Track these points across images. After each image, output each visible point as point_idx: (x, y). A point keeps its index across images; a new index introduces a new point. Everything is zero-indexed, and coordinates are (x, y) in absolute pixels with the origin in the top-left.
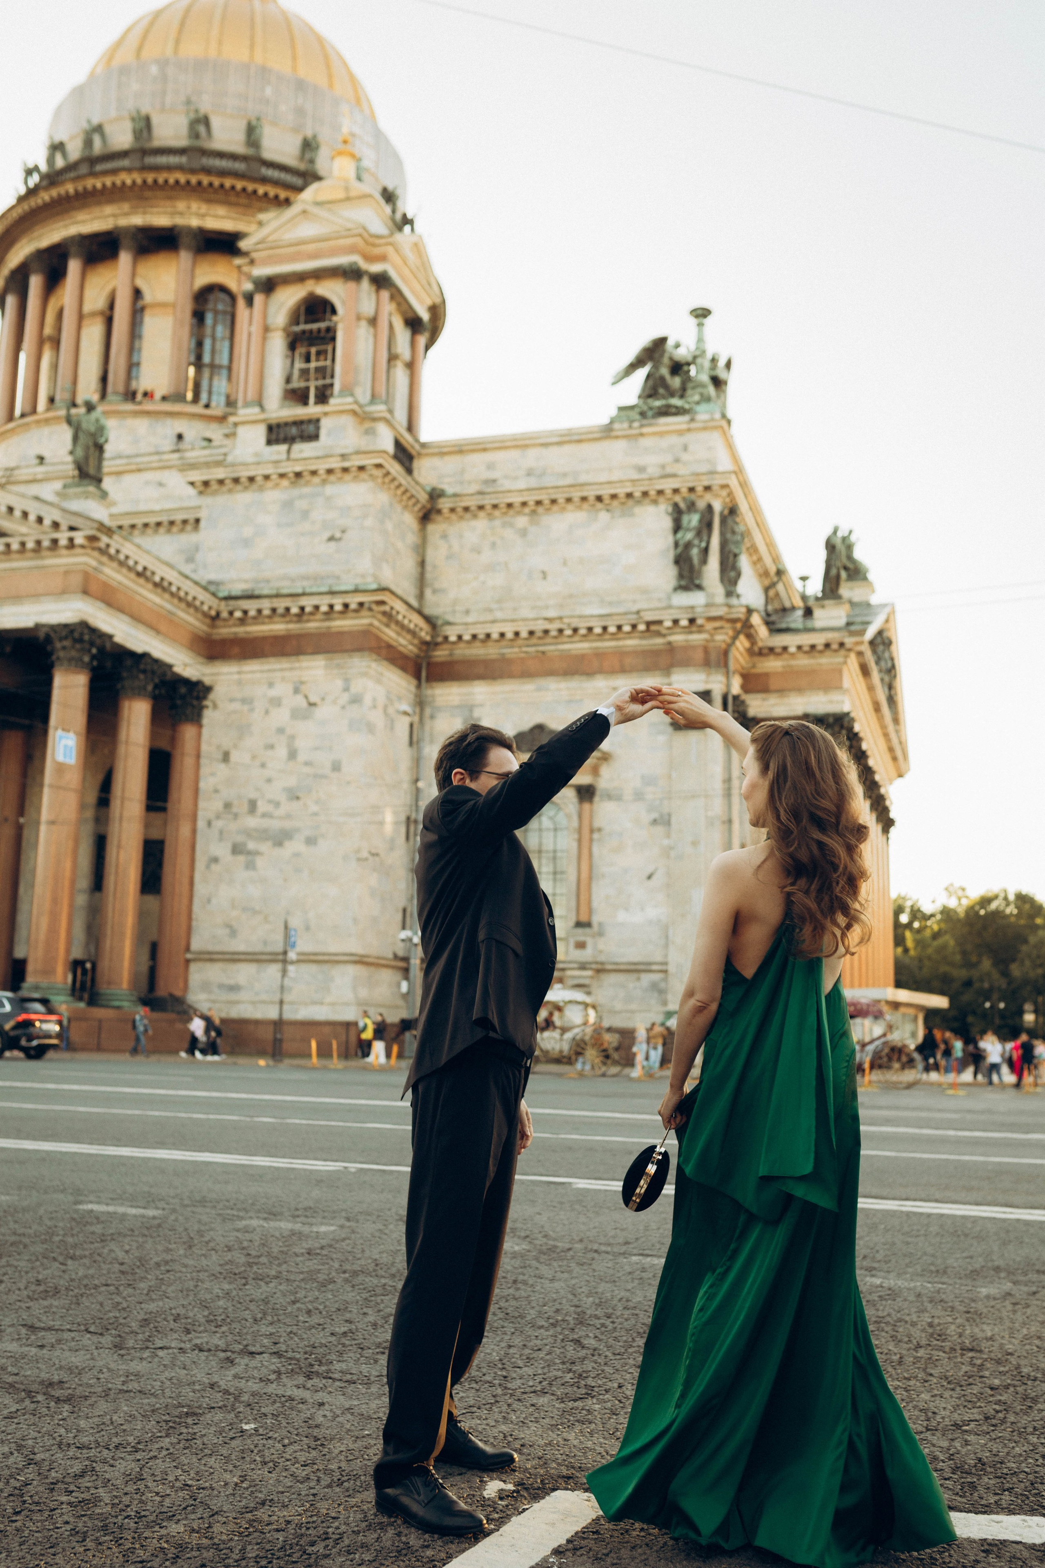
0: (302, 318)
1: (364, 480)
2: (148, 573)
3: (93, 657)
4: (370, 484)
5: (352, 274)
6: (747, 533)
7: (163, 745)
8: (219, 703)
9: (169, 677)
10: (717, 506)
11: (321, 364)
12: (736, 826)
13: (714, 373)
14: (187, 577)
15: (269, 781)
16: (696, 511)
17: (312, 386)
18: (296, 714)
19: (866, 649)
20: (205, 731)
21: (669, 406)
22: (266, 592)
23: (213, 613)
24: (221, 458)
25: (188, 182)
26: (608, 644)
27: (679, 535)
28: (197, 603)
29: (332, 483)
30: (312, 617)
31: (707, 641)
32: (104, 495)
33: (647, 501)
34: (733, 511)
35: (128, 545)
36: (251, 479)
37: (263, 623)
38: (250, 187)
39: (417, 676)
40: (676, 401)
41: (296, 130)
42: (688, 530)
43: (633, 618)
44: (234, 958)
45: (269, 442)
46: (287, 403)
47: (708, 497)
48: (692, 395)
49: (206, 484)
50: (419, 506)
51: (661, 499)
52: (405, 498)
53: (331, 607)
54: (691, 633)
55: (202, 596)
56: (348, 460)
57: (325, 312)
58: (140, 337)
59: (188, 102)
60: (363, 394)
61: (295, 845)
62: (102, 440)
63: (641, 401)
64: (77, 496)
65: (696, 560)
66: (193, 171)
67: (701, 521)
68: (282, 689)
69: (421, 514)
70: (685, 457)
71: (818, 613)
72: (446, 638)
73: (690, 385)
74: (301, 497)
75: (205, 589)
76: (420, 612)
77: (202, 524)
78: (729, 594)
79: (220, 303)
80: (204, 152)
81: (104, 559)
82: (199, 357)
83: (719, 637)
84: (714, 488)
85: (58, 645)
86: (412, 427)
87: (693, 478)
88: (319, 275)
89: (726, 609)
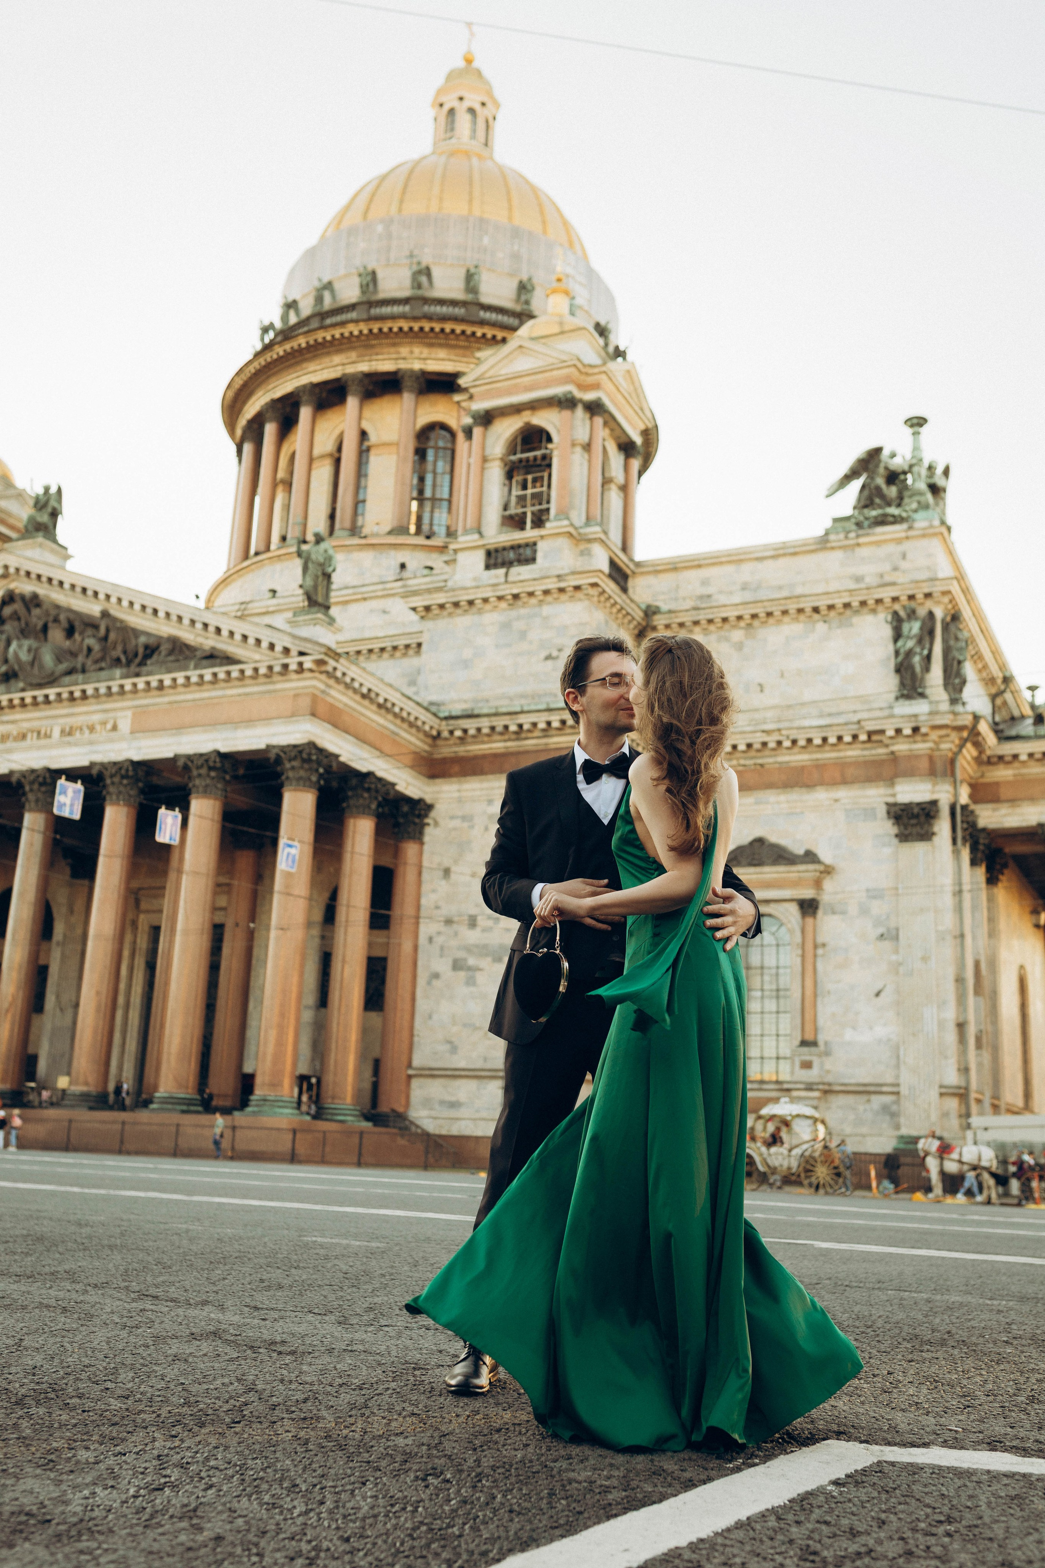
0: (519, 448)
1: (580, 600)
2: (373, 695)
3: (321, 777)
4: (586, 603)
5: (567, 403)
6: (970, 641)
7: (386, 861)
8: (440, 820)
9: (391, 796)
10: (939, 613)
11: (538, 490)
13: (932, 481)
14: (409, 698)
16: (916, 619)
17: (529, 510)
20: (427, 849)
21: (885, 515)
22: (485, 711)
23: (434, 733)
24: (442, 584)
25: (411, 329)
26: (828, 755)
27: (900, 643)
28: (419, 723)
29: (549, 603)
30: (530, 735)
31: (932, 749)
32: (332, 621)
33: (865, 610)
34: (955, 617)
35: (354, 668)
36: (471, 603)
37: (483, 742)
38: (469, 330)
40: (893, 510)
41: (511, 275)
42: (908, 638)
43: (853, 728)
44: (455, 1074)
45: (488, 567)
46: (505, 529)
47: (929, 605)
48: (909, 504)
49: (427, 609)
50: (635, 623)
51: (880, 608)
52: (620, 616)
53: (549, 723)
54: (915, 742)
55: (424, 716)
56: (564, 580)
57: (541, 441)
58: (366, 475)
59: (411, 256)
60: (578, 517)
62: (330, 570)
63: (857, 512)
64: (306, 623)
65: (918, 669)
66: (416, 319)
67: (921, 629)
69: (636, 632)
70: (904, 565)
73: (906, 494)
74: (518, 618)
75: (427, 709)
77: (424, 648)
78: (954, 701)
79: (440, 440)
80: (426, 301)
81: (332, 682)
82: (421, 492)
83: (945, 746)
84: (935, 595)
85: (288, 765)
86: (625, 547)
87: (913, 585)
88: (534, 406)
89: (951, 716)
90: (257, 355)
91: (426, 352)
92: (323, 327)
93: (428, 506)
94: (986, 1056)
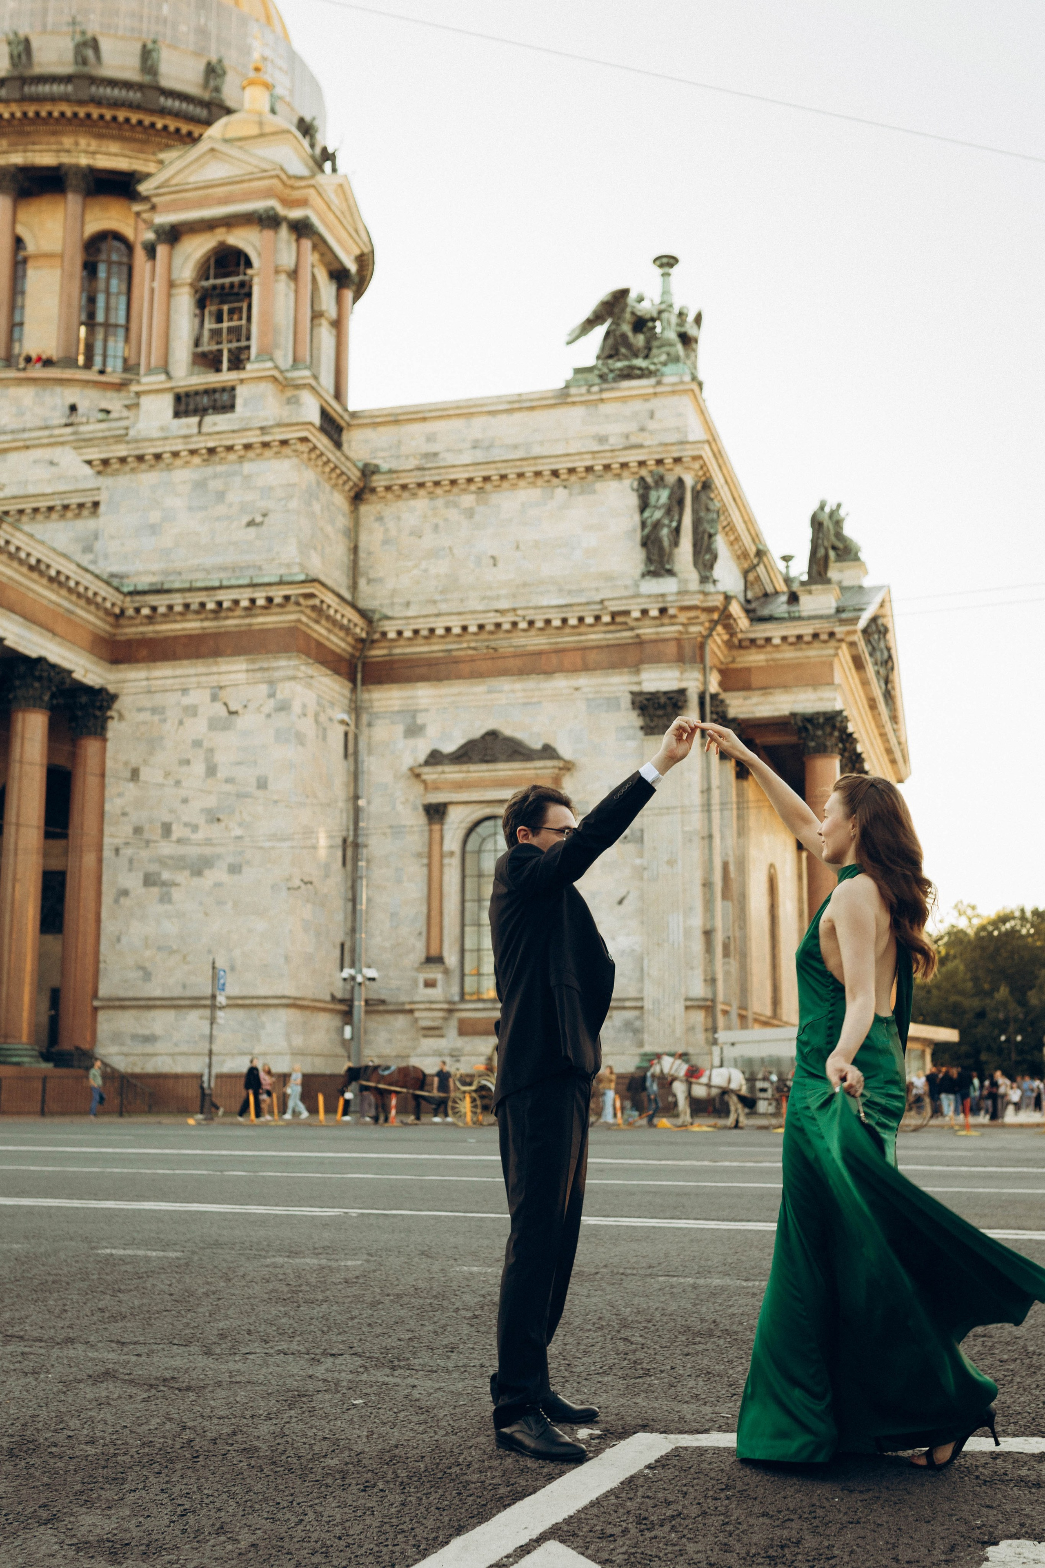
0: (212, 272)
1: (287, 457)
2: (43, 567)
4: (295, 460)
5: (269, 221)
6: (722, 510)
7: (61, 761)
8: (125, 713)
9: (67, 685)
10: (689, 481)
11: (235, 323)
12: (717, 839)
13: (683, 330)
14: (87, 570)
15: (185, 801)
16: (665, 487)
17: (225, 348)
18: (214, 725)
19: (858, 638)
20: (109, 745)
21: (632, 368)
22: (177, 585)
23: (117, 610)
24: (123, 432)
25: (75, 115)
26: (567, 639)
27: (647, 514)
28: (99, 599)
29: (252, 460)
30: (231, 614)
31: (680, 632)
33: (609, 475)
34: (706, 485)
35: (18, 534)
36: (158, 457)
37: (175, 621)
38: (147, 120)
39: (353, 680)
40: (639, 362)
41: (197, 54)
42: (656, 507)
43: (595, 609)
44: (148, 1004)
45: (177, 414)
46: (196, 369)
47: (678, 471)
48: (659, 355)
49: (105, 462)
50: (351, 483)
51: (625, 473)
52: (334, 475)
53: (253, 601)
54: (662, 625)
55: (104, 591)
56: (267, 434)
57: (238, 265)
58: (23, 293)
59: (74, 23)
60: (284, 358)
61: (217, 874)
63: (600, 362)
65: (666, 543)
66: (81, 102)
67: (669, 497)
68: (198, 697)
69: (352, 494)
70: (652, 425)
71: (804, 599)
72: (384, 634)
73: (655, 344)
74: (215, 476)
75: (108, 583)
76: (354, 606)
77: (102, 508)
78: (704, 580)
79: (113, 253)
80: (93, 80)
82: (91, 314)
83: (694, 629)
84: (684, 459)
86: (339, 394)
87: (660, 449)
88: (230, 222)
89: (701, 597)
91: (94, 144)
93: (99, 333)
94: (734, 964)
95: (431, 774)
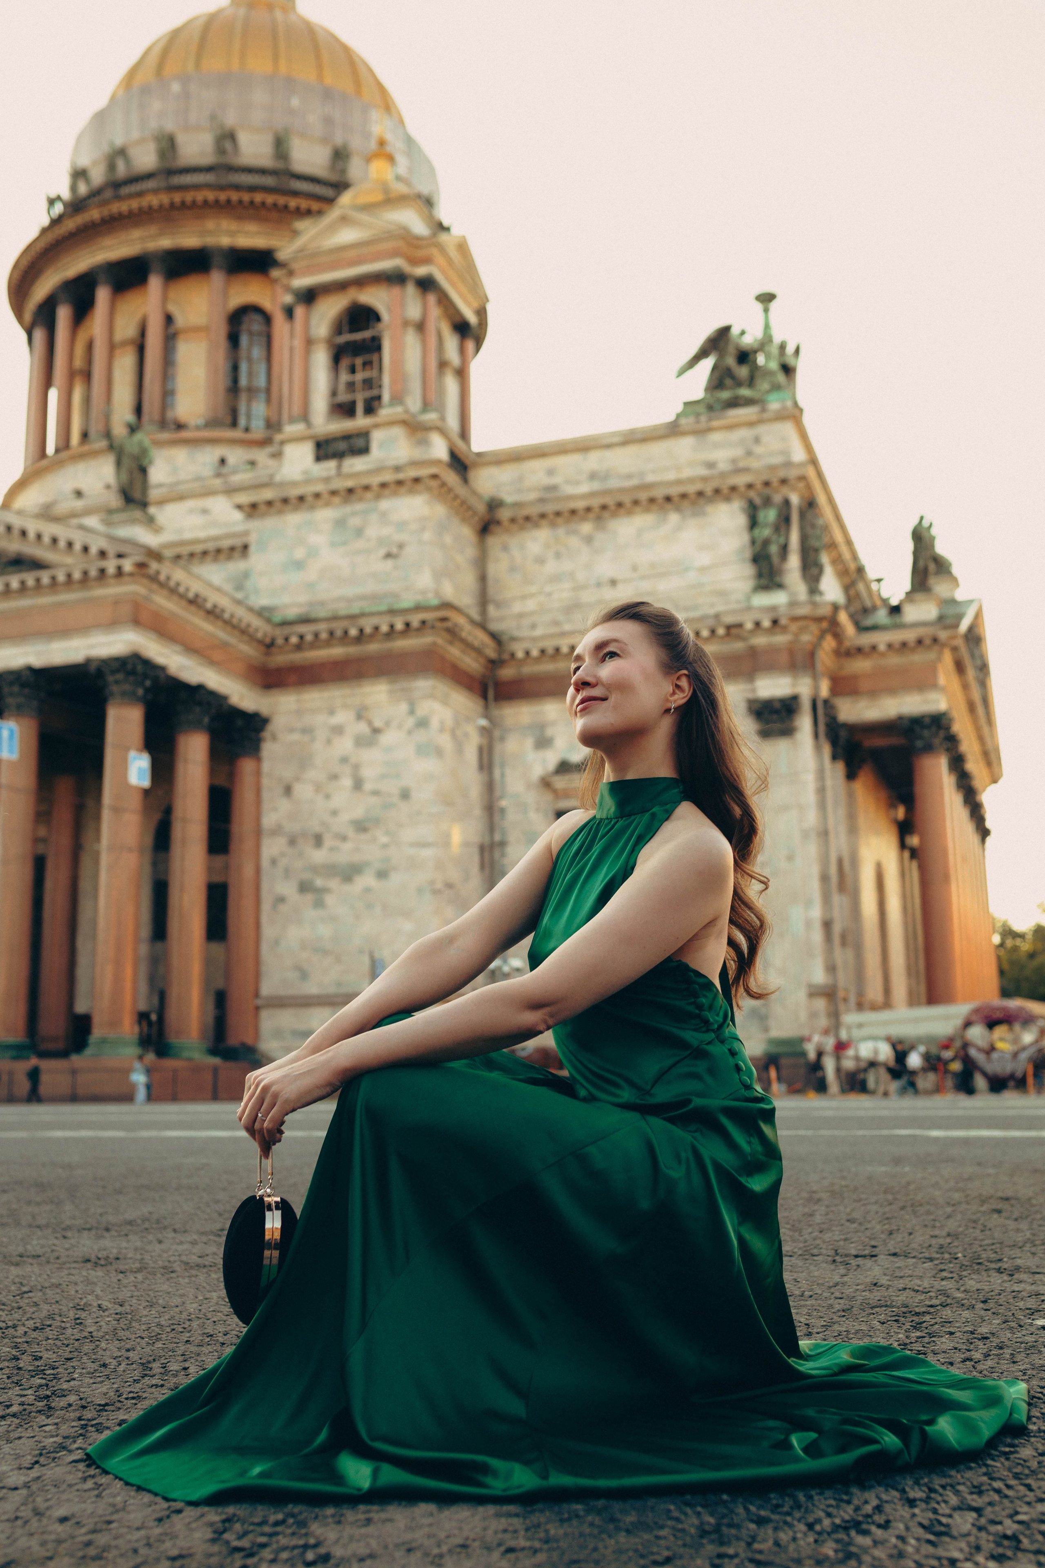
0: (346, 327)
1: (419, 493)
2: (200, 601)
3: (147, 690)
4: (426, 496)
5: (396, 278)
6: (826, 528)
7: (221, 782)
8: (277, 734)
9: (225, 709)
10: (795, 499)
11: (367, 374)
12: (832, 836)
13: (782, 360)
14: (239, 603)
15: (335, 813)
17: (359, 397)
18: (361, 742)
19: (959, 643)
20: (266, 766)
21: (736, 397)
22: (322, 614)
23: (268, 640)
24: (265, 480)
25: (217, 200)
27: (757, 531)
28: (251, 630)
29: (386, 497)
30: (371, 639)
31: (791, 642)
32: (151, 521)
33: (718, 498)
34: (810, 504)
36: (301, 499)
37: (319, 648)
38: (281, 201)
39: (484, 696)
40: (745, 392)
41: (324, 140)
42: (766, 525)
43: (711, 622)
44: (306, 1001)
45: (319, 458)
46: (333, 417)
47: (785, 491)
48: (760, 385)
49: (254, 506)
50: (476, 519)
51: (734, 496)
52: (462, 509)
53: (392, 626)
54: (774, 635)
55: (256, 622)
56: (402, 472)
57: (368, 320)
58: (174, 364)
60: (414, 403)
61: (367, 880)
63: (707, 395)
64: (123, 522)
66: (221, 188)
67: (779, 515)
68: (342, 717)
69: (479, 526)
70: (758, 450)
71: (906, 611)
72: (513, 655)
73: (757, 374)
74: (354, 514)
75: (258, 615)
76: (483, 627)
77: (252, 549)
78: (811, 591)
79: (254, 324)
80: (232, 169)
81: (155, 586)
82: (235, 380)
83: (803, 638)
84: (790, 481)
85: (111, 679)
86: (464, 434)
87: (767, 471)
88: (361, 282)
89: (809, 607)
90: (44, 231)
91: (233, 225)
92: (118, 198)
93: (243, 398)
94: (850, 954)
95: (560, 783)
